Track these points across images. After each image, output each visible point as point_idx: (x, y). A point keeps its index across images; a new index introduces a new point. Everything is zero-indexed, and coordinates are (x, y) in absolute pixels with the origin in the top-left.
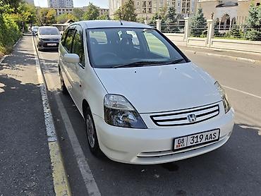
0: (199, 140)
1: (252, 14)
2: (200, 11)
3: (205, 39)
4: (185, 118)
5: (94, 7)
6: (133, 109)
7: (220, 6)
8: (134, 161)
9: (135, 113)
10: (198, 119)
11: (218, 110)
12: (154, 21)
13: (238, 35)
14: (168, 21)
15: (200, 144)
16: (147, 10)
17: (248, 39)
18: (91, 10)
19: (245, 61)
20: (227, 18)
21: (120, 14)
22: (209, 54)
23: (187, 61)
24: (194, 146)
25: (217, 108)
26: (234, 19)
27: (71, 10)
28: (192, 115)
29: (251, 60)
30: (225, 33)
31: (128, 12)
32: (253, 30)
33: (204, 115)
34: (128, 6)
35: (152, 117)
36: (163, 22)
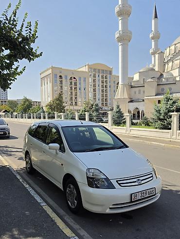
0: (145, 195)
1: (157, 111)
2: (118, 107)
3: (124, 128)
4: (136, 182)
5: (27, 100)
6: (105, 177)
7: (131, 101)
8: (108, 211)
9: (107, 179)
10: (143, 182)
11: (152, 176)
12: (83, 113)
13: (147, 124)
14: (95, 114)
15: (146, 198)
16: (74, 103)
17: (156, 128)
18: (25, 102)
19: (158, 145)
20: (137, 110)
21: (51, 106)
22: (130, 140)
23: (127, 147)
24: (142, 199)
25: (151, 175)
26: (143, 111)
27: (5, 102)
28: (139, 180)
29: (162, 144)
30: (137, 123)
31: (58, 104)
32: (159, 122)
33: (145, 179)
34: (58, 99)
35: (117, 181)
36: (90, 114)
